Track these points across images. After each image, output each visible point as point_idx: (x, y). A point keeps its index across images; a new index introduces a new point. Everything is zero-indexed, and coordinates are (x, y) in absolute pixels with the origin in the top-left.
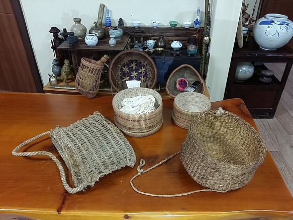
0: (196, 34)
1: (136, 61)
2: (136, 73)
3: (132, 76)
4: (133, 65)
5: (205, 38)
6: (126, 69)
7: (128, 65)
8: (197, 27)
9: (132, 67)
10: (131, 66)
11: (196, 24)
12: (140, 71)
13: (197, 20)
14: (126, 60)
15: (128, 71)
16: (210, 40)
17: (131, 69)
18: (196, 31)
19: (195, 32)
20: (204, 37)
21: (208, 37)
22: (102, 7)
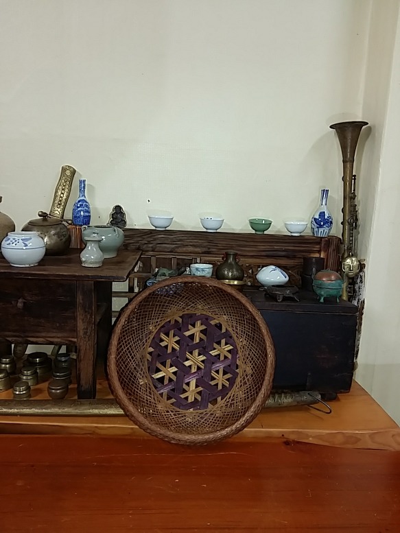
0: (319, 252)
1: (206, 320)
2: (202, 358)
3: (187, 363)
4: (196, 331)
5: (348, 261)
6: (170, 342)
7: (179, 328)
8: (322, 232)
9: (192, 337)
10: (187, 334)
11: (321, 226)
12: (213, 353)
13: (322, 214)
14: (175, 313)
15: (177, 347)
16: (362, 267)
17: (187, 344)
18: (319, 243)
19: (317, 247)
20: (344, 259)
21: (354, 259)
22: (68, 173)
